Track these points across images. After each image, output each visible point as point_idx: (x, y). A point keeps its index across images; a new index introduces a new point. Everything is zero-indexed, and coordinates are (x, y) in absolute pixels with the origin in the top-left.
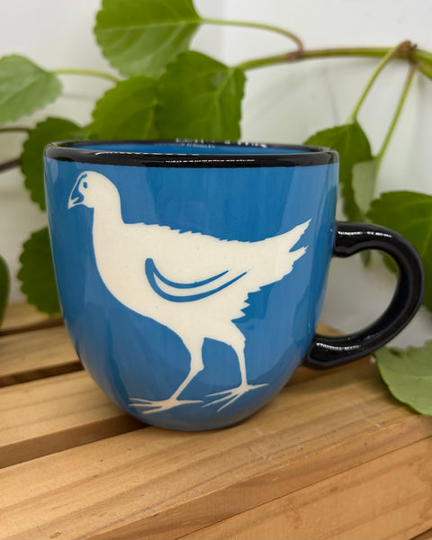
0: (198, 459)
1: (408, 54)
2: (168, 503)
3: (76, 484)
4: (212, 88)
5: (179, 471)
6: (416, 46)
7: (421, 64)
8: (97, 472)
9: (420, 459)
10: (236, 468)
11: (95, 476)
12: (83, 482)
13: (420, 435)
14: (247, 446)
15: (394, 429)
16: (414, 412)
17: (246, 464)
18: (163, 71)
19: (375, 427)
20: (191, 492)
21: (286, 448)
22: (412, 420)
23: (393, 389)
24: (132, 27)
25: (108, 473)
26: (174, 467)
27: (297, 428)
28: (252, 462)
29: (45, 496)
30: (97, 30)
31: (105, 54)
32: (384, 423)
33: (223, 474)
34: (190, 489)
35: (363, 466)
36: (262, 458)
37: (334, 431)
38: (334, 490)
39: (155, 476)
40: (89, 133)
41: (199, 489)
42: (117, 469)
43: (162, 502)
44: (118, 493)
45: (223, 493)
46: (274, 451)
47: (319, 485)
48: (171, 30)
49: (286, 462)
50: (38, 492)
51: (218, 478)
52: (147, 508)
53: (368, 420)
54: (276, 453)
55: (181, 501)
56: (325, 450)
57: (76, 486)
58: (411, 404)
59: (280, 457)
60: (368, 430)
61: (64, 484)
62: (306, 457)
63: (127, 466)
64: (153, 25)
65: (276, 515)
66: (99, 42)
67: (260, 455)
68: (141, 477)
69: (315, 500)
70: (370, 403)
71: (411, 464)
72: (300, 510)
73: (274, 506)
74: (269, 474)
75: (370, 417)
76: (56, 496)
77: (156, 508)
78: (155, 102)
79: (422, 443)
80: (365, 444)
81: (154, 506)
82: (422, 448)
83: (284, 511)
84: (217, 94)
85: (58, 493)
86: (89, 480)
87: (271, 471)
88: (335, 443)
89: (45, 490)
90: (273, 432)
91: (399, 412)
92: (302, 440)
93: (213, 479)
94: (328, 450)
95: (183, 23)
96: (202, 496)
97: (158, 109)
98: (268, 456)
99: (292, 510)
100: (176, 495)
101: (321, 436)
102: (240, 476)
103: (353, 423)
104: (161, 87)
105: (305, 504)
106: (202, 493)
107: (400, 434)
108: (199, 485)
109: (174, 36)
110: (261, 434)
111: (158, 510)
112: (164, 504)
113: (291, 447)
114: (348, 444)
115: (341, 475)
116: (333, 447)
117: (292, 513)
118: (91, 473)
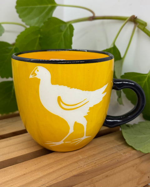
0: (59, 167)
1: (134, 20)
2: (50, 183)
3: (18, 177)
4: (61, 31)
5: (53, 172)
6: (136, 17)
7: (138, 24)
8: (25, 173)
9: (137, 164)
10: (73, 170)
11: (24, 174)
12: (20, 176)
13: (136, 157)
14: (77, 162)
15: (128, 155)
16: (134, 149)
17: (76, 168)
18: (42, 24)
19: (121, 154)
20: (58, 179)
21: (90, 163)
22: (134, 151)
23: (127, 141)
24: (31, 7)
25: (29, 173)
26: (52, 170)
27: (94, 155)
28: (79, 168)
29: (7, 181)
30: (16, 7)
31: (20, 17)
32: (124, 153)
33: (69, 172)
34: (57, 178)
35: (116, 168)
36: (82, 166)
37: (107, 156)
38: (107, 176)
39: (45, 174)
40: (14, 47)
41: (61, 178)
42: (31, 172)
43: (48, 183)
44: (33, 180)
45: (69, 179)
46: (86, 164)
47: (102, 175)
48: (45, 8)
49: (90, 167)
50: (5, 180)
51: (67, 174)
52: (44, 185)
53: (118, 152)
54: (87, 164)
55: (55, 182)
56: (104, 163)
57: (18, 178)
58: (133, 146)
59: (88, 166)
60: (119, 155)
61: (14, 177)
62: (97, 165)
63: (35, 170)
64: (39, 6)
65: (87, 185)
66: (18, 12)
67: (81, 165)
68: (40, 174)
69: (100, 180)
70: (119, 146)
71: (134, 167)
72: (95, 183)
73: (86, 183)
74: (84, 172)
75: (119, 151)
76: (11, 181)
77: (46, 185)
78: (39, 36)
79: (137, 159)
80: (118, 160)
81: (45, 184)
82: (137, 161)
83: (90, 184)
84: (63, 33)
85: (12, 180)
86: (22, 175)
87: (85, 171)
88: (107, 161)
89: (8, 179)
90: (85, 157)
91: (129, 149)
92: (96, 160)
93: (65, 174)
94: (105, 163)
95: (50, 6)
96: (62, 180)
97: (40, 38)
98: (84, 166)
99: (93, 183)
100: (53, 180)
101: (102, 158)
102: (75, 173)
103: (114, 153)
104: (41, 30)
105: (97, 181)
106: (62, 179)
107: (130, 156)
108: (61, 176)
109: (46, 10)
110: (81, 158)
111: (47, 185)
112: (49, 183)
113: (92, 162)
114: (112, 161)
115: (109, 171)
116: (106, 162)
117: (92, 184)
118: (23, 173)
